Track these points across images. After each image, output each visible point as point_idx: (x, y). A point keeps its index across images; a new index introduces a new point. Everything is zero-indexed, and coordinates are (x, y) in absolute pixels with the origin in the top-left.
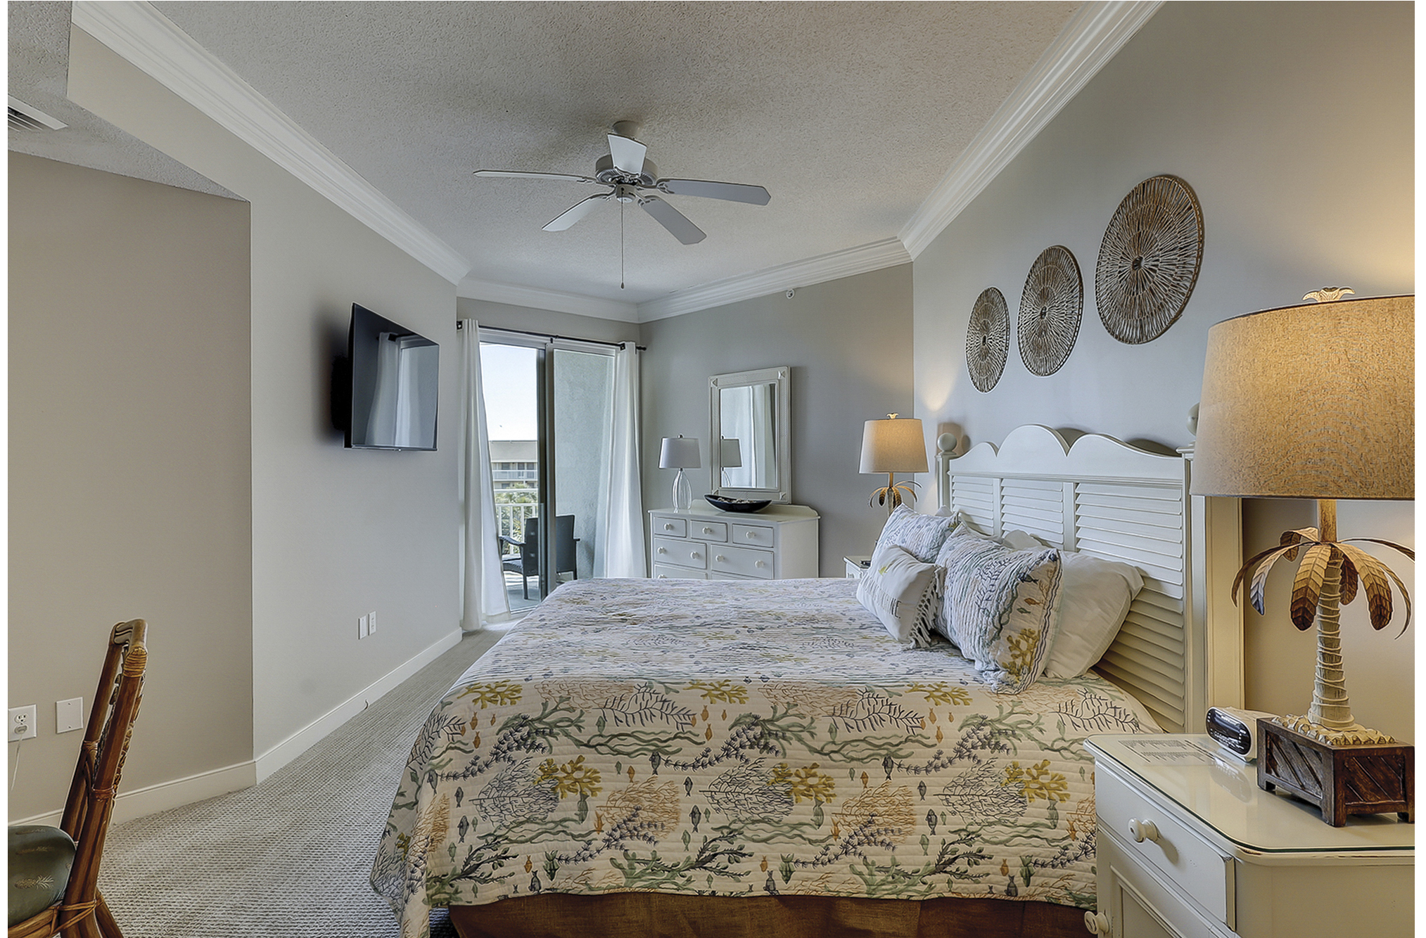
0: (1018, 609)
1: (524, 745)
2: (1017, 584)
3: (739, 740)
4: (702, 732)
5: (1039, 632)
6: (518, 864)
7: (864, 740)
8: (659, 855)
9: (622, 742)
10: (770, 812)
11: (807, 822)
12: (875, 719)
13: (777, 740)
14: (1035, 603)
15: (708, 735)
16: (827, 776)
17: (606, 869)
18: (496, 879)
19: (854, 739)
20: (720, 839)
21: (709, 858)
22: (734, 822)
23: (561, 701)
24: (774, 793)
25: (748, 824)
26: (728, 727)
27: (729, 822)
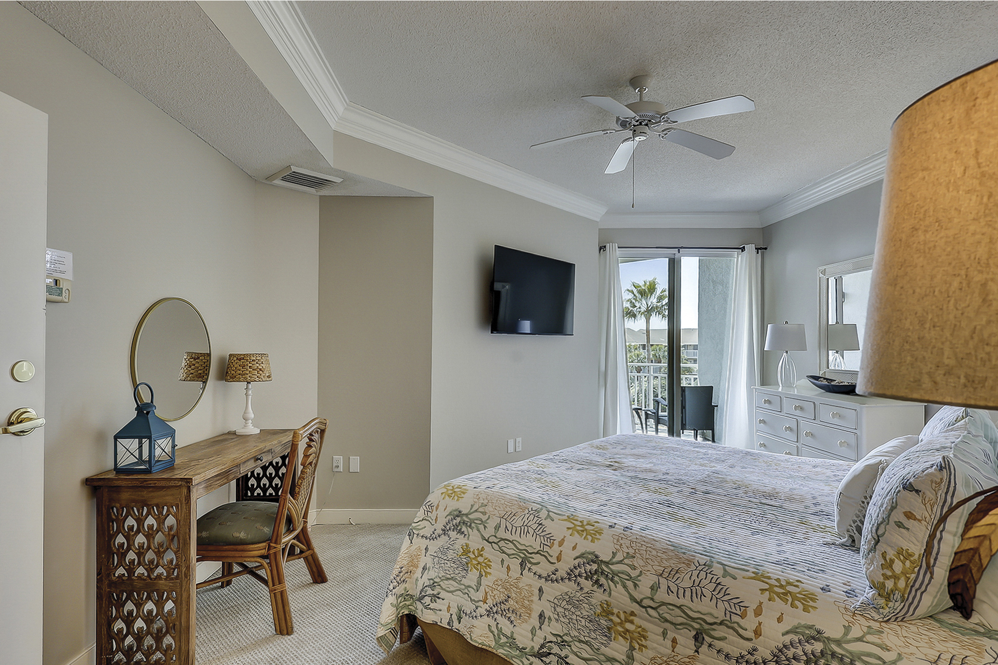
0: (895, 522)
1: (456, 529)
2: (899, 491)
3: (579, 569)
4: (556, 555)
5: (920, 555)
6: (444, 604)
7: (679, 607)
8: (515, 636)
9: (506, 545)
10: (592, 639)
11: (619, 660)
12: (696, 592)
13: (607, 580)
14: (915, 519)
15: (559, 559)
16: (643, 627)
17: (483, 630)
18: (432, 609)
19: (672, 603)
20: (556, 643)
21: (546, 654)
22: (566, 634)
23: (482, 506)
24: (598, 624)
25: (575, 640)
26: (574, 557)
27: (563, 634)
